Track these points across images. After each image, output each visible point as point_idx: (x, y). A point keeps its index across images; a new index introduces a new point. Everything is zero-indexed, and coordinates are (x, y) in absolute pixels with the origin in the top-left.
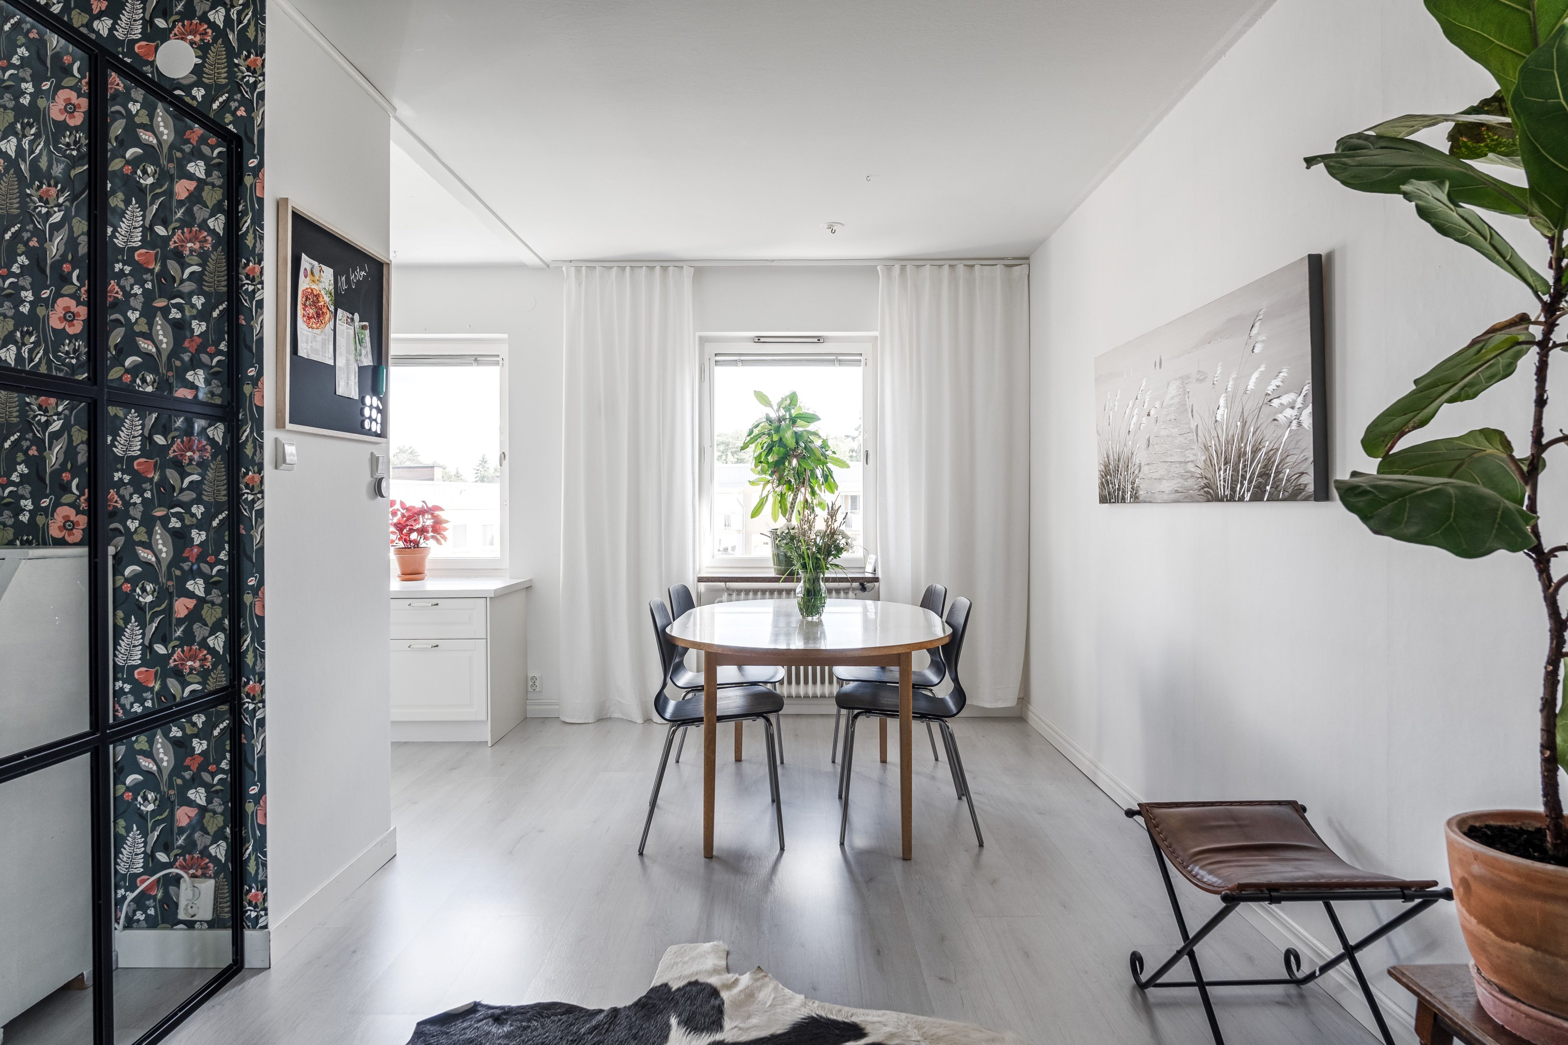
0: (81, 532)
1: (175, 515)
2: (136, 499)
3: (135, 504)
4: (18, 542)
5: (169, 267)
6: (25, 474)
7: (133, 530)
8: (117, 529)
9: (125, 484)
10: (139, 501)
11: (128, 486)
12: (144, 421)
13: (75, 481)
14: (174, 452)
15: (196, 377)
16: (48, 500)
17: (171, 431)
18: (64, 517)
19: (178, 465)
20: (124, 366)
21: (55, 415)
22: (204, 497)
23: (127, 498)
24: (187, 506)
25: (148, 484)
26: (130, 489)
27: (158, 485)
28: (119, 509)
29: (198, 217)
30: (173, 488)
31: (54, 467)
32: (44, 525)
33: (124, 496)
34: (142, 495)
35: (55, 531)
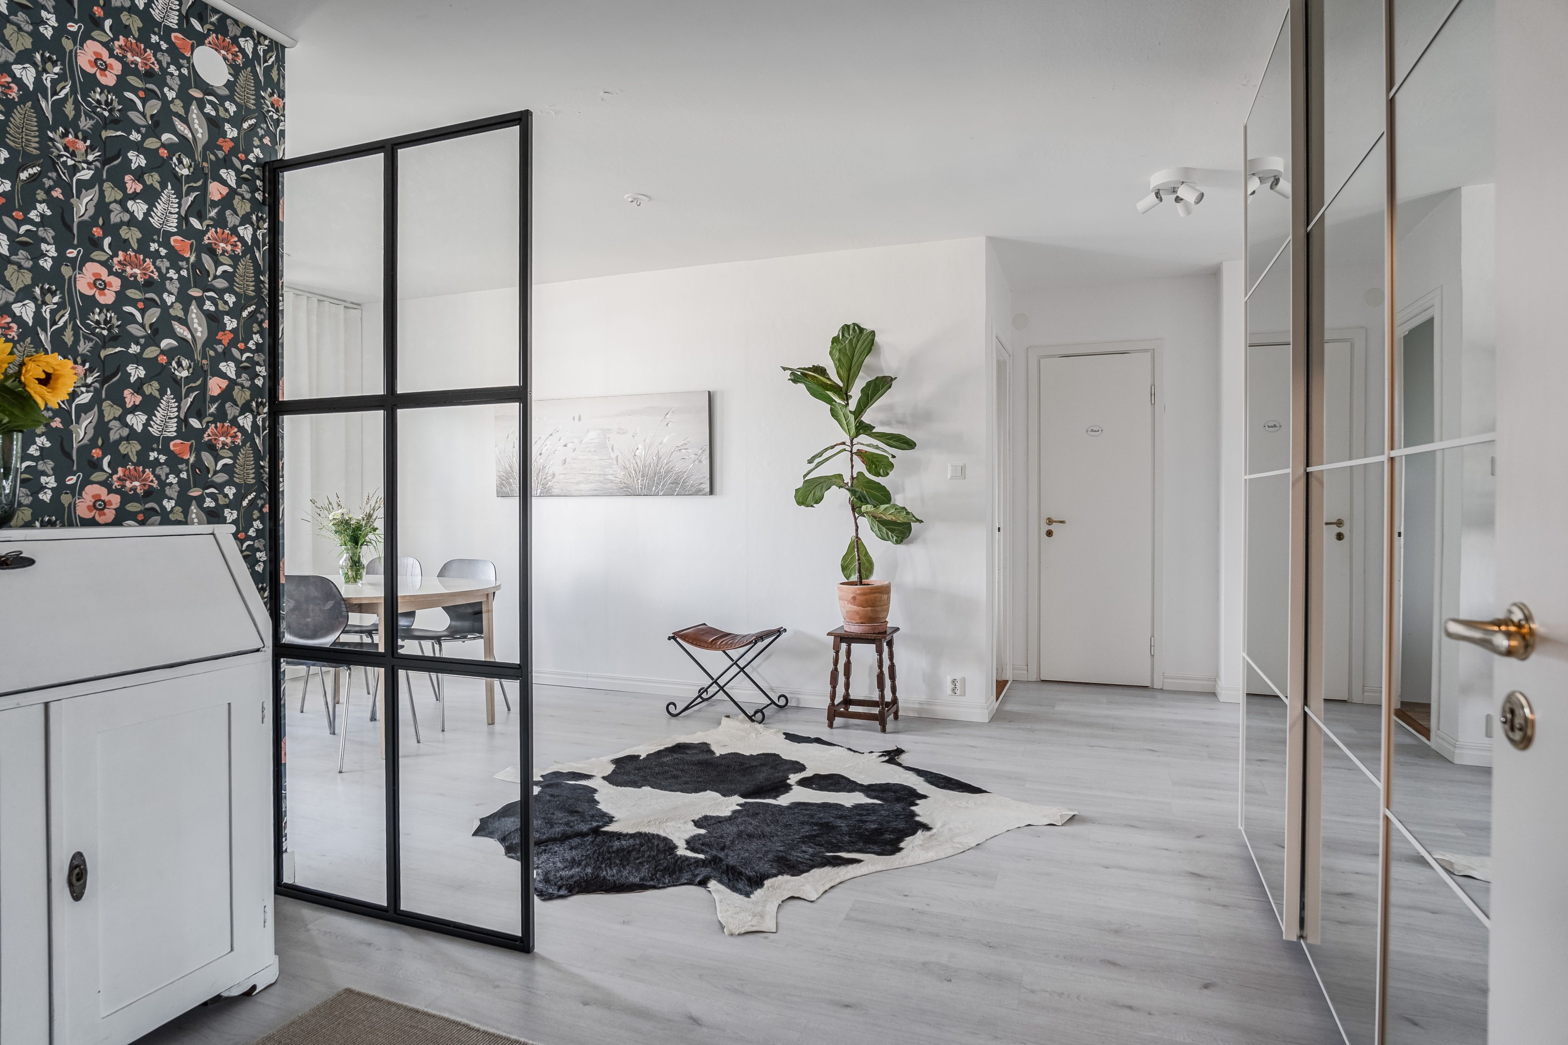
0: (114, 512)
1: (209, 495)
2: (172, 479)
3: (171, 484)
4: (37, 524)
5: (204, 261)
6: (46, 448)
7: (169, 510)
8: (153, 509)
9: (161, 464)
10: (175, 481)
11: (164, 466)
12: (180, 404)
13: (106, 458)
14: (209, 435)
15: (228, 368)
16: (75, 478)
17: (206, 416)
18: (93, 497)
19: (211, 448)
20: (159, 347)
21: (83, 386)
22: (235, 479)
23: (163, 478)
24: (220, 487)
25: (184, 465)
26: (166, 469)
27: (193, 466)
28: (154, 488)
29: (229, 221)
30: (208, 470)
31: (82, 443)
32: (70, 505)
33: (160, 476)
34: (178, 476)
35: (83, 510)
